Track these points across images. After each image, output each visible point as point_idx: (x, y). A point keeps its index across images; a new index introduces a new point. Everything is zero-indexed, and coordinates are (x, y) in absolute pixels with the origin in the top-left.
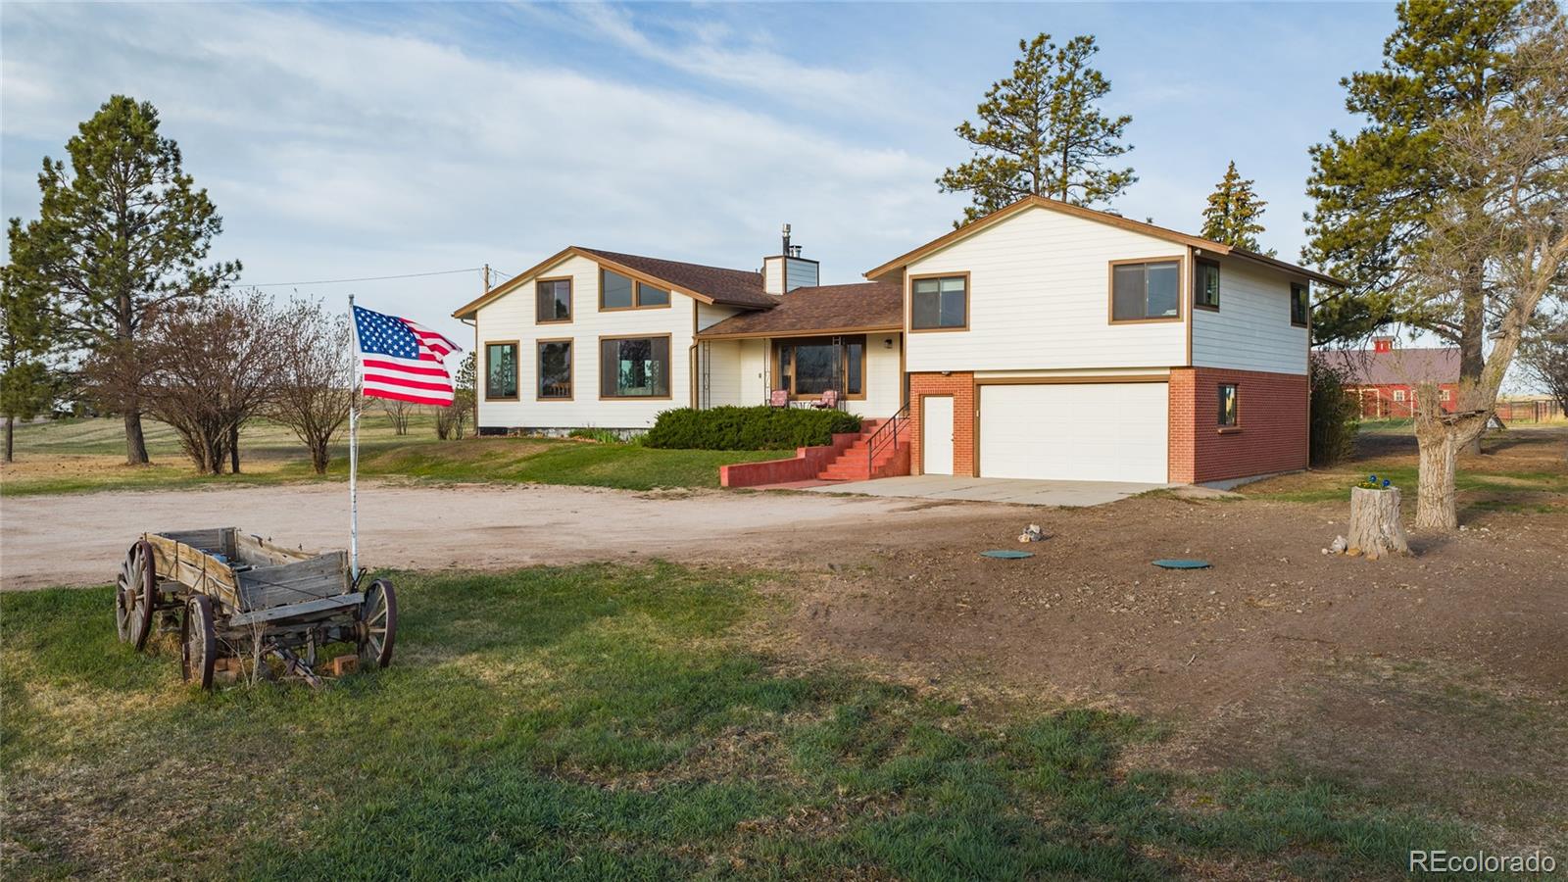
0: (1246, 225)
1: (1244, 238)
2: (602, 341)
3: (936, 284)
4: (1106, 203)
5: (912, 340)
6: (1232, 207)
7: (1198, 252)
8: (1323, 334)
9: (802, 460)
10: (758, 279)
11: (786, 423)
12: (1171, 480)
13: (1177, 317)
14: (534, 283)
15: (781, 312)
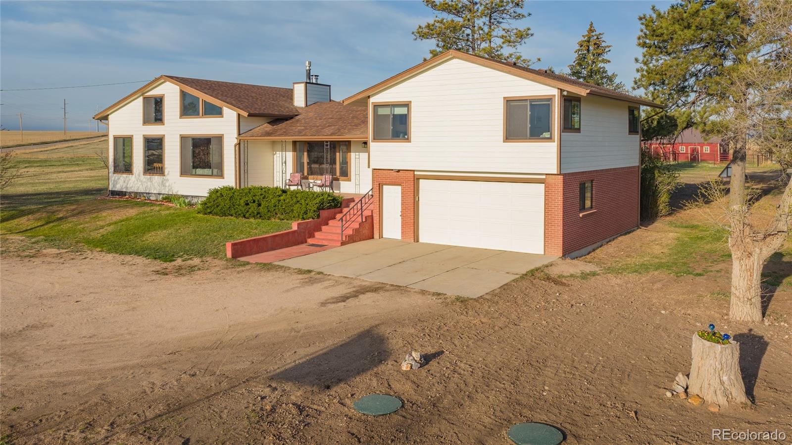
0: (600, 59)
1: (599, 66)
2: (182, 137)
3: (389, 109)
4: (514, 49)
5: (373, 146)
6: (591, 48)
7: (565, 93)
8: (648, 134)
9: (294, 232)
10: (289, 94)
11: (289, 202)
12: (546, 253)
13: (550, 139)
14: (141, 99)
15: (298, 121)
